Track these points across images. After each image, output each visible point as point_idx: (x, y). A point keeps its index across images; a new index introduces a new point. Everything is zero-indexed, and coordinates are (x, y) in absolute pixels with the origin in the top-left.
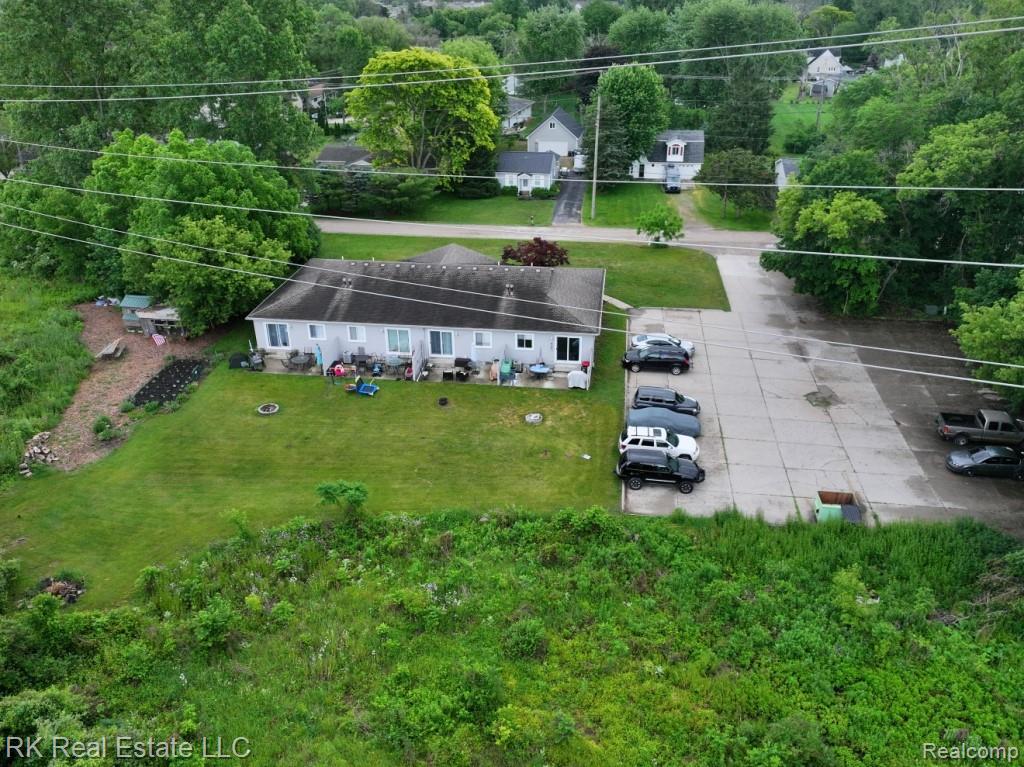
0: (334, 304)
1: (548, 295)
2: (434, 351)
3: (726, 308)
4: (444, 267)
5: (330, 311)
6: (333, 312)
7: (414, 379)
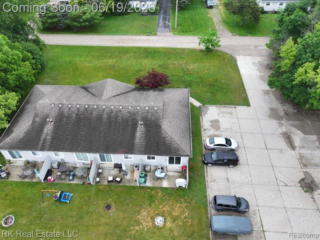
0: (43, 136)
1: (163, 127)
2: (102, 160)
3: (248, 105)
4: (104, 107)
5: (41, 142)
6: (43, 143)
7: (92, 183)
